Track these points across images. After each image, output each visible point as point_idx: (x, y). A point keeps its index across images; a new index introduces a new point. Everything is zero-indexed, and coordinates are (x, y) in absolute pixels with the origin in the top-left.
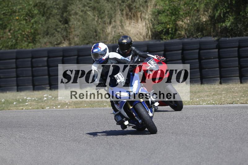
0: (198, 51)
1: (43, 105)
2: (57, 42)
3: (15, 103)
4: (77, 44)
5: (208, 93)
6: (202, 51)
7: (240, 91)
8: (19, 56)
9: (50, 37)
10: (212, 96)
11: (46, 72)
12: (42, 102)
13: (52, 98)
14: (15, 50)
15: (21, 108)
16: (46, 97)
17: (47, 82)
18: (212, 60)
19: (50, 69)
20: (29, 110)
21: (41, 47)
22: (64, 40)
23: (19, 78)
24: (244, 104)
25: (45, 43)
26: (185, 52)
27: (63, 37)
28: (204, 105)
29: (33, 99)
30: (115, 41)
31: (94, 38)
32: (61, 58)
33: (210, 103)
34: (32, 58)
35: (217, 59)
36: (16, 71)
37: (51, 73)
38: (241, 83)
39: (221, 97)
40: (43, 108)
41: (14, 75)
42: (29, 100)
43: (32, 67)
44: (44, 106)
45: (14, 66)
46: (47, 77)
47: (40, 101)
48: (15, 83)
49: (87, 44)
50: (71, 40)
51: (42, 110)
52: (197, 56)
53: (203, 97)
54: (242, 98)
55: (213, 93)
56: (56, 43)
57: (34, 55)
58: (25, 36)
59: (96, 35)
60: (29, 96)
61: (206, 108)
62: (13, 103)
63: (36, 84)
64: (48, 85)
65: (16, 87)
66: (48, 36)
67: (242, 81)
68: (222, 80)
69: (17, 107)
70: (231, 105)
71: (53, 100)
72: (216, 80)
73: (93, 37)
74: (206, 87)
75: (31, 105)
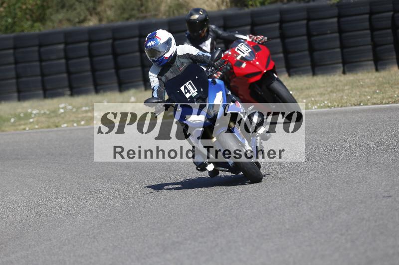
0: (305, 22)
1: (57, 121)
2: (79, 19)
3: (12, 120)
4: (112, 21)
5: (322, 89)
6: (311, 23)
7: (374, 84)
8: (19, 44)
9: (67, 10)
10: (328, 94)
11: (64, 68)
12: (56, 116)
13: (72, 110)
14: (13, 35)
15: (23, 127)
16: (62, 108)
17: (66, 83)
18: (329, 36)
19: (70, 62)
20: (35, 131)
21: (54, 27)
22: (91, 15)
23: (20, 80)
24: (378, 104)
25: (60, 21)
26: (284, 25)
27: (88, 9)
28: (315, 108)
29: (42, 112)
30: (171, 13)
31: (138, 10)
32: (86, 44)
33: (324, 105)
34: (40, 46)
35: (337, 35)
36: (16, 68)
37: (72, 69)
38: (377, 70)
39: (342, 94)
40: (57, 127)
41: (13, 74)
42: (35, 114)
43: (41, 60)
44: (59, 122)
45: (12, 59)
46: (65, 75)
47: (53, 115)
48: (14, 88)
49: (128, 19)
50: (102, 13)
51: (56, 129)
52: (304, 31)
53: (313, 97)
54: (375, 96)
55: (329, 89)
56: (77, 20)
57: (44, 41)
58: (28, 11)
59: (142, 5)
60: (36, 108)
61: (317, 114)
62: (9, 120)
63: (48, 87)
64: (67, 89)
65: (16, 95)
66: (65, 10)
67: (379, 67)
68: (345, 67)
69: (15, 126)
70: (358, 107)
71: (74, 113)
72: (337, 68)
73: (136, 8)
74: (320, 80)
75: (38, 123)
